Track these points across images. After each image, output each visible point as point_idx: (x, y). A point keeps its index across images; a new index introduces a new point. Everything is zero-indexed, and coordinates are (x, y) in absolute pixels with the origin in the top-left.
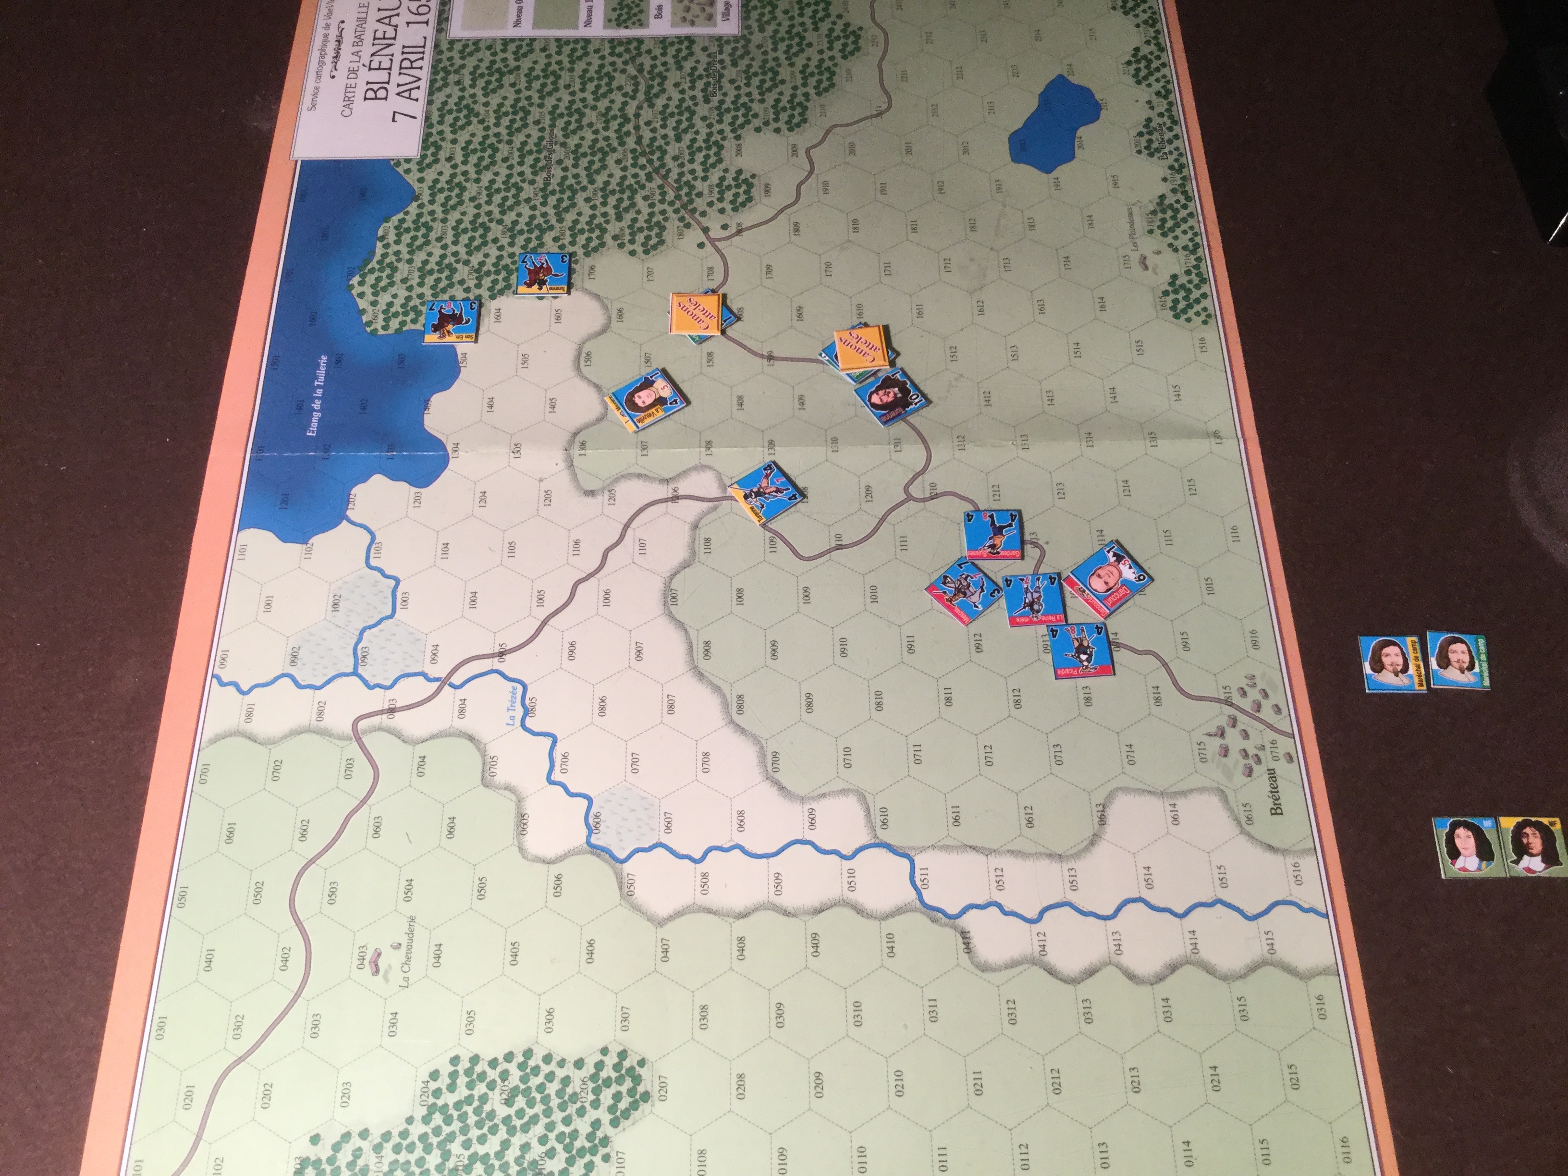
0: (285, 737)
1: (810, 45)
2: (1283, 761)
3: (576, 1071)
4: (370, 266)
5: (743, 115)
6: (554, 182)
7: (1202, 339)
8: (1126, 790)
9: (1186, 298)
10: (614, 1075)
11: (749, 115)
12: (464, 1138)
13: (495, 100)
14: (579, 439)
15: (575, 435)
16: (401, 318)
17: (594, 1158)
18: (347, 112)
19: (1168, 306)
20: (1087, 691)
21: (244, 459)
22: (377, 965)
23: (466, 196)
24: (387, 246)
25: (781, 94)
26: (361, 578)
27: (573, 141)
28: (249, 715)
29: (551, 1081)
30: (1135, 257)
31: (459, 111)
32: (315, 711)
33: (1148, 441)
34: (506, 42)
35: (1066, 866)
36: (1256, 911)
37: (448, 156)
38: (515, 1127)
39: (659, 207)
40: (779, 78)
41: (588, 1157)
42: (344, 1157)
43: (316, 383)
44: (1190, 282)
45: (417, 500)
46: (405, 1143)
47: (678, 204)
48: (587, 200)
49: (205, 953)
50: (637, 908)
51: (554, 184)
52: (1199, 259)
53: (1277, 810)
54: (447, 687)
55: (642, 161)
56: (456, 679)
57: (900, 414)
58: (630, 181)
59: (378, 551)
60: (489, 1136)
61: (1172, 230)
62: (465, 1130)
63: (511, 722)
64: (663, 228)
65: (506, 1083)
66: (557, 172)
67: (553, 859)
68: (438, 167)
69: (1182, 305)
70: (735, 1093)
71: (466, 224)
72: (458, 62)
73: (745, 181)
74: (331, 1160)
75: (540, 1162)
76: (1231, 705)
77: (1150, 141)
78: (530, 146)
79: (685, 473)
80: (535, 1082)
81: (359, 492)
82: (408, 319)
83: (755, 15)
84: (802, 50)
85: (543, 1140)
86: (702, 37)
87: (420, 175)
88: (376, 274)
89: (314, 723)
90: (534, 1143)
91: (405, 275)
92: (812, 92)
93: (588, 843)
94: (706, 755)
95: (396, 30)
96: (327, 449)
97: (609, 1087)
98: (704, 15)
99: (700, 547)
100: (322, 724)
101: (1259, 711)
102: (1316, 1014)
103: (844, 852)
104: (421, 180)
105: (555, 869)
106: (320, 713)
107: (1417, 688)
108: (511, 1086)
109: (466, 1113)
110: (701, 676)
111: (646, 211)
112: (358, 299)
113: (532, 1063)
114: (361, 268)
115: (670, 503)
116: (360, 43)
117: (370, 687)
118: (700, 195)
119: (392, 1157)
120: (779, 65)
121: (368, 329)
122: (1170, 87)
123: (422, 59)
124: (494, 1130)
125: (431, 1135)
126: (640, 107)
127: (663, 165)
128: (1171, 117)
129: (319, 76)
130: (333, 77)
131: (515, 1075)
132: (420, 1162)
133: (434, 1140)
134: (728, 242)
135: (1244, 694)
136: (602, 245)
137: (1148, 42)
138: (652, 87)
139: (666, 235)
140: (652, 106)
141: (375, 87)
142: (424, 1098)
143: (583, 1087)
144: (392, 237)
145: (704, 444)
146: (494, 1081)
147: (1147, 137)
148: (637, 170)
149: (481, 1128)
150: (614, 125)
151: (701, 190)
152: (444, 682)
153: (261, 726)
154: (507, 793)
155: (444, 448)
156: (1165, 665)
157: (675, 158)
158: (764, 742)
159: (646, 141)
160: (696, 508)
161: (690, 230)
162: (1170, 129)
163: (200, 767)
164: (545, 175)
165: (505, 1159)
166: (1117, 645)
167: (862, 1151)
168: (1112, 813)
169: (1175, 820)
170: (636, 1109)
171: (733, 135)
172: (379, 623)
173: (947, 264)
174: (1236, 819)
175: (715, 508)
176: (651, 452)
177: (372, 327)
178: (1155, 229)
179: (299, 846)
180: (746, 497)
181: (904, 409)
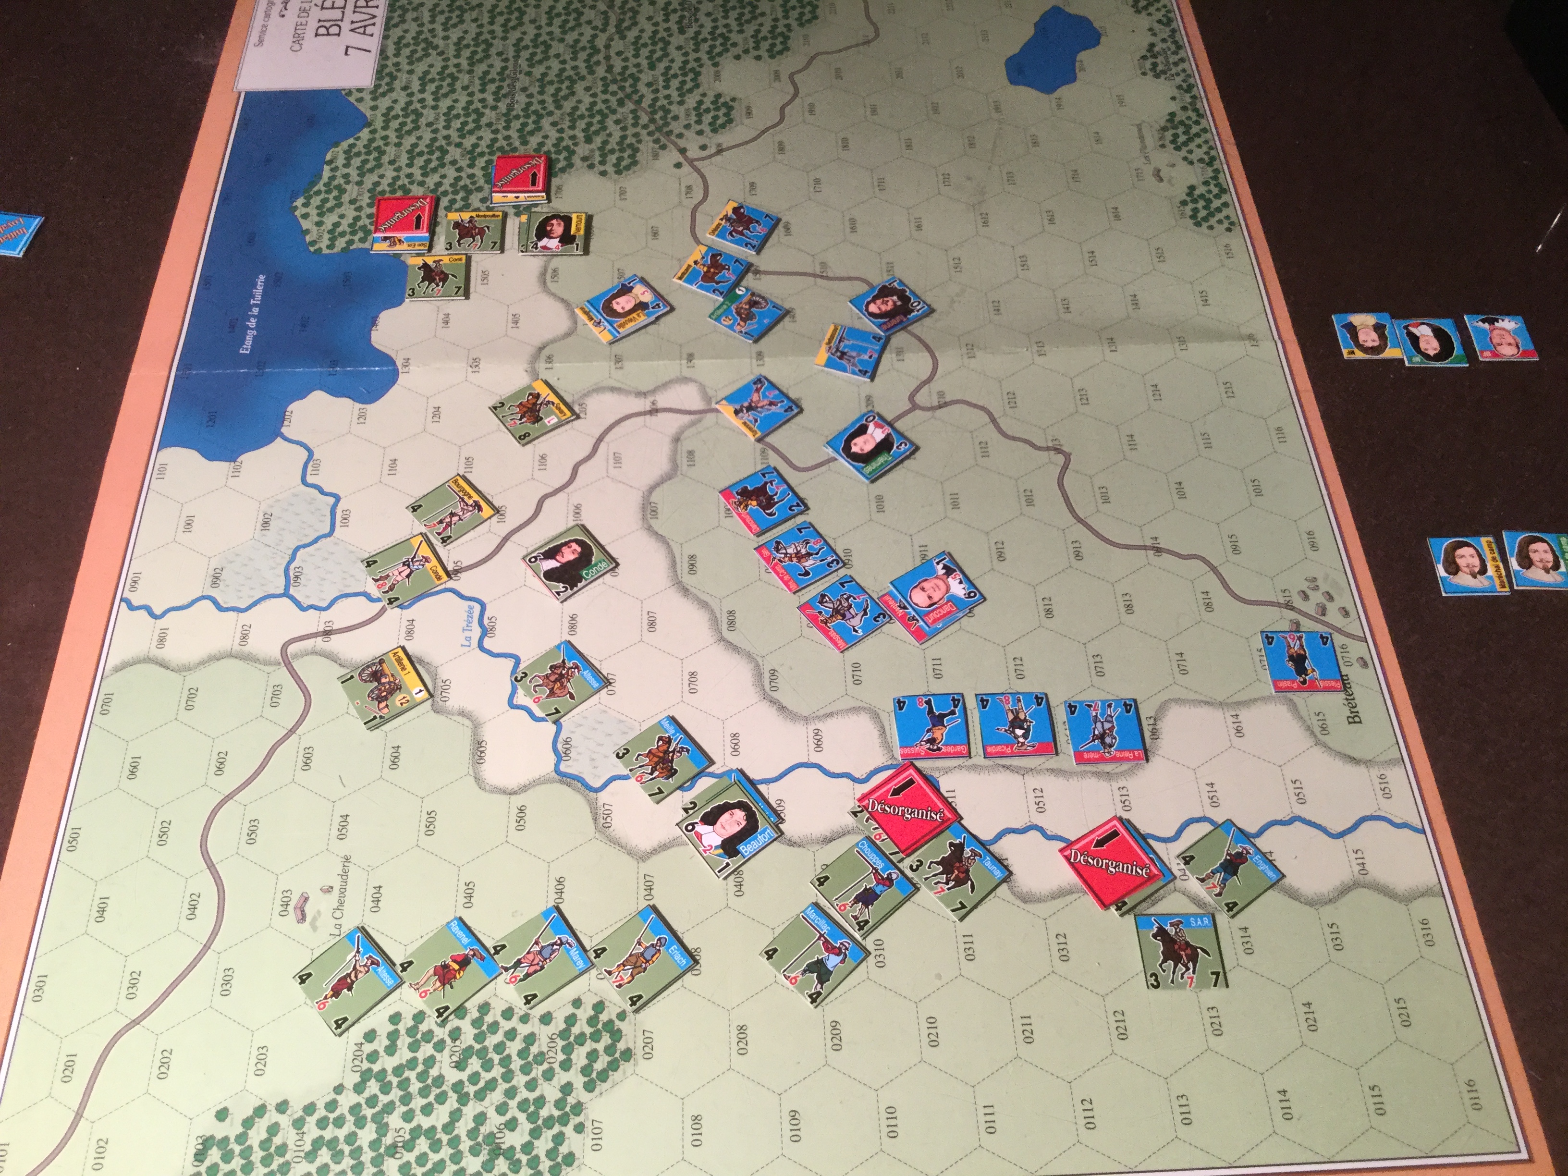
0: (202, 663)
2: (1357, 665)
3: (542, 1026)
4: (316, 189)
5: (721, 44)
6: (519, 107)
7: (1227, 246)
8: (1178, 701)
9: (1206, 207)
10: (588, 1030)
11: (728, 45)
12: (404, 1109)
13: (455, 35)
14: (546, 352)
15: (541, 349)
16: (348, 237)
17: (564, 1129)
18: (297, 47)
19: (1187, 215)
20: (1127, 598)
21: (169, 377)
22: (303, 911)
23: (423, 121)
24: (335, 169)
25: (761, 25)
26: (297, 496)
27: (538, 71)
28: (162, 640)
29: (512, 1040)
30: (1148, 170)
31: (417, 44)
32: (238, 635)
33: (1176, 346)
35: (1115, 785)
36: (1340, 829)
37: (403, 84)
38: (467, 1095)
39: (630, 131)
40: (758, 11)
41: (557, 1128)
42: (257, 1135)
44: (1209, 192)
45: (362, 416)
46: (332, 1116)
48: (554, 124)
49: (97, 901)
50: (615, 842)
51: (518, 109)
52: (1217, 171)
53: (1354, 718)
55: (613, 88)
58: (600, 106)
59: (316, 468)
60: (436, 1106)
61: (1185, 144)
62: (406, 1099)
63: (467, 643)
64: (636, 150)
65: (458, 1043)
66: (521, 98)
67: (516, 789)
68: (392, 96)
69: (1203, 213)
70: (735, 1048)
71: (422, 148)
73: (725, 104)
74: (241, 1139)
75: (498, 1135)
76: (1293, 609)
77: (1155, 65)
78: (493, 74)
79: (665, 385)
80: (492, 1041)
81: (296, 409)
85: (501, 1109)
87: (372, 103)
88: (322, 196)
89: (237, 648)
90: (491, 1113)
91: (354, 196)
92: (794, 24)
93: (557, 771)
94: (693, 674)
96: (261, 365)
97: (582, 1045)
99: (683, 460)
100: (246, 649)
101: (1324, 615)
102: (1422, 941)
103: (857, 775)
104: (375, 108)
105: (518, 801)
106: (244, 637)
107: (1498, 588)
108: (463, 1046)
109: (408, 1079)
110: (685, 591)
111: (617, 135)
112: (300, 219)
113: (489, 1019)
114: (306, 191)
115: (648, 417)
117: (303, 609)
118: (676, 118)
119: (315, 1133)
121: (312, 249)
122: (1171, 15)
124: (441, 1099)
125: (364, 1106)
126: (611, 39)
127: (636, 91)
128: (1175, 42)
129: (267, 15)
130: (283, 16)
131: (469, 1033)
132: (351, 1138)
133: (368, 1112)
134: (707, 162)
135: (1306, 597)
136: (571, 165)
138: (623, 20)
139: (640, 156)
140: (623, 37)
141: (328, 24)
142: (357, 1062)
143: (551, 1045)
144: (341, 161)
145: (685, 356)
146: (442, 1042)
147: (1150, 61)
148: (608, 96)
149: (426, 1097)
150: (583, 56)
151: (677, 113)
153: (172, 652)
154: (459, 719)
156: (1214, 569)
157: (649, 85)
158: (759, 660)
159: (617, 69)
160: (677, 421)
161: (667, 151)
162: (1175, 53)
163: (101, 697)
164: (508, 101)
165: (456, 1132)
166: (1158, 550)
167: (891, 1112)
168: (1167, 726)
169: (1238, 731)
170: (616, 1070)
171: (710, 63)
172: (316, 541)
173: (946, 177)
174: (1309, 729)
175: (700, 421)
176: (626, 364)
177: (316, 247)
178: (1167, 143)
179: (214, 781)
180: (736, 412)
181: (905, 316)
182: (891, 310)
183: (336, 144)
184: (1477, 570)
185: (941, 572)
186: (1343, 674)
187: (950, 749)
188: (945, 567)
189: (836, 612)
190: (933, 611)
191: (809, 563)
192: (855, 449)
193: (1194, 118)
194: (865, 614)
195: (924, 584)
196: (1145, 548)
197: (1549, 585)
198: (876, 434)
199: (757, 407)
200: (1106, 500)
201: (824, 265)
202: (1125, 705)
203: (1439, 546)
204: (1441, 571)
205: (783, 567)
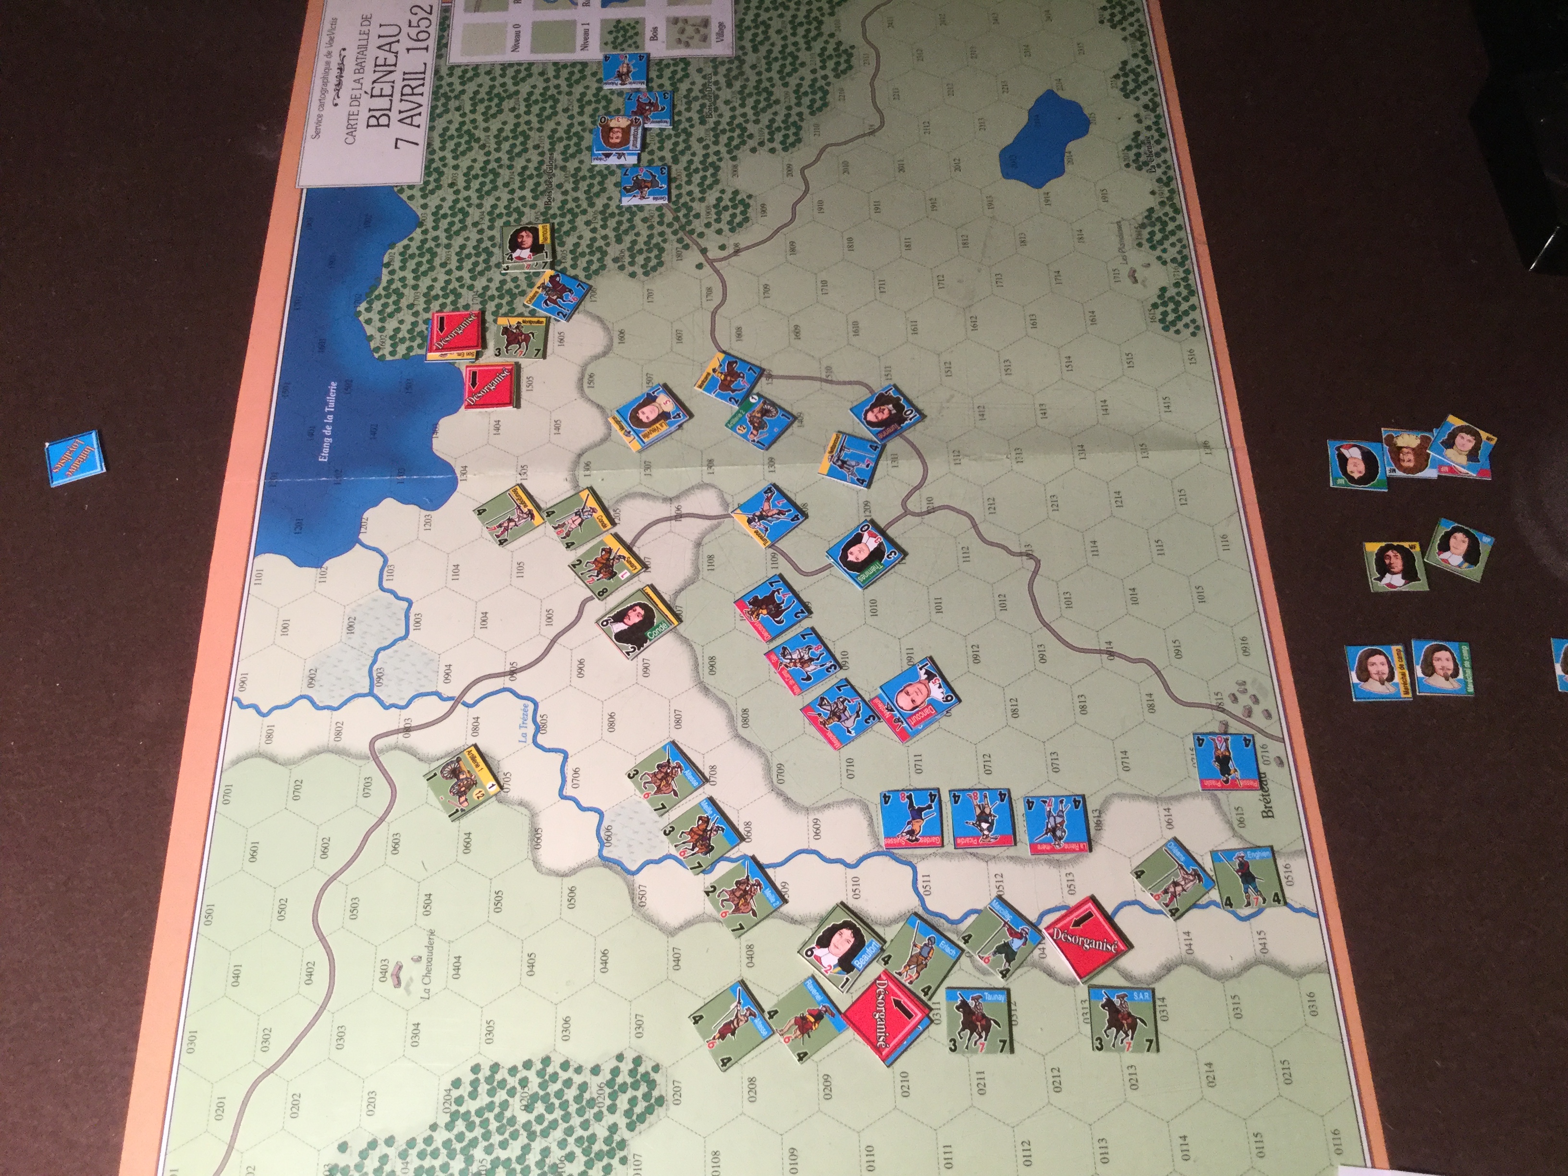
0: (304, 758)
1: (803, 64)
2: (1274, 765)
3: (593, 1077)
4: (376, 293)
5: (739, 136)
6: (555, 205)
7: (1191, 351)
8: (1121, 796)
9: (1175, 311)
10: (629, 1080)
11: (745, 136)
12: (486, 1144)
13: (495, 125)
14: (583, 460)
15: (580, 455)
16: (408, 344)
17: (612, 1161)
18: (350, 139)
19: (1157, 320)
20: (1083, 699)
21: (259, 485)
22: (398, 978)
23: (469, 221)
24: (392, 272)
25: (775, 114)
26: (375, 600)
27: (572, 165)
28: (269, 736)
29: (569, 1088)
30: (1125, 271)
31: (460, 136)
32: (333, 732)
33: (1139, 454)
34: (505, 67)
35: (1064, 871)
37: (450, 181)
38: (534, 1133)
39: (658, 229)
40: (773, 98)
41: (606, 1161)
42: (372, 1164)
43: (327, 409)
44: (1179, 294)
45: (428, 522)
46: (429, 1149)
47: (676, 226)
48: (588, 223)
49: (232, 969)
50: (649, 919)
51: (554, 208)
52: (1187, 272)
53: (1268, 813)
54: (460, 706)
56: (470, 698)
57: (896, 430)
59: (391, 573)
60: (511, 1141)
62: (487, 1136)
63: (523, 739)
64: (662, 250)
65: (526, 1089)
66: (557, 196)
67: (567, 871)
68: (440, 193)
69: (1171, 317)
70: (746, 1096)
71: (469, 249)
72: (458, 88)
73: (742, 201)
74: (359, 1167)
75: (560, 1166)
76: (1223, 711)
77: (1138, 155)
78: (531, 170)
79: (688, 491)
80: (553, 1088)
81: (371, 516)
82: (415, 344)
83: (748, 35)
84: (795, 70)
85: (562, 1144)
86: (697, 58)
87: (422, 201)
88: (383, 300)
89: (332, 743)
90: (554, 1147)
91: (411, 301)
92: (806, 112)
93: (600, 855)
94: (713, 768)
95: (396, 57)
96: (338, 473)
97: (625, 1092)
98: (697, 37)
99: (704, 565)
100: (340, 744)
101: (1249, 716)
102: (1308, 1011)
103: (851, 860)
104: (424, 206)
105: (569, 882)
106: (338, 734)
108: (530, 1093)
109: (487, 1120)
110: (706, 690)
111: (645, 233)
112: (364, 325)
113: (550, 1070)
114: (367, 294)
115: (673, 522)
116: (361, 71)
117: (386, 708)
118: (697, 216)
119: (418, 1163)
120: (773, 86)
121: (376, 355)
122: (1157, 99)
123: (423, 85)
124: (514, 1136)
125: (454, 1141)
128: (1159, 130)
129: (322, 105)
131: (534, 1082)
132: (445, 1167)
133: (458, 1146)
134: (725, 263)
135: (1235, 699)
136: (603, 267)
137: (1135, 56)
139: (665, 257)
141: (378, 114)
142: (447, 1105)
143: (600, 1092)
144: (397, 264)
145: (705, 463)
146: (514, 1088)
147: (1134, 151)
149: (503, 1134)
151: (698, 211)
152: (457, 701)
153: (281, 747)
154: (521, 809)
155: (453, 471)
156: (1158, 673)
157: (673, 180)
158: (769, 755)
160: (699, 526)
161: (689, 251)
162: (1158, 142)
163: (223, 788)
164: (545, 199)
165: (526, 1163)
166: (1111, 654)
167: (870, 1150)
168: (1108, 819)
169: (1169, 823)
170: (651, 1113)
171: (728, 156)
172: (393, 644)
173: (940, 280)
174: (1229, 823)
175: (719, 525)
176: (654, 471)
177: (381, 353)
178: (1144, 242)
179: (320, 863)
180: (750, 521)
181: (899, 425)
182: (887, 419)
183: (392, 246)
184: (1385, 677)
185: (924, 677)
186: (1261, 771)
187: (927, 840)
188: (927, 672)
189: (834, 713)
190: (915, 714)
191: (811, 668)
192: (851, 558)
193: (1171, 214)
194: (858, 716)
195: (909, 689)
196: (1100, 652)
197: (1445, 691)
198: (870, 543)
199: (768, 516)
200: (1069, 604)
201: (829, 369)
202: (1075, 801)
203: (1354, 654)
204: (1354, 678)
205: (788, 672)
